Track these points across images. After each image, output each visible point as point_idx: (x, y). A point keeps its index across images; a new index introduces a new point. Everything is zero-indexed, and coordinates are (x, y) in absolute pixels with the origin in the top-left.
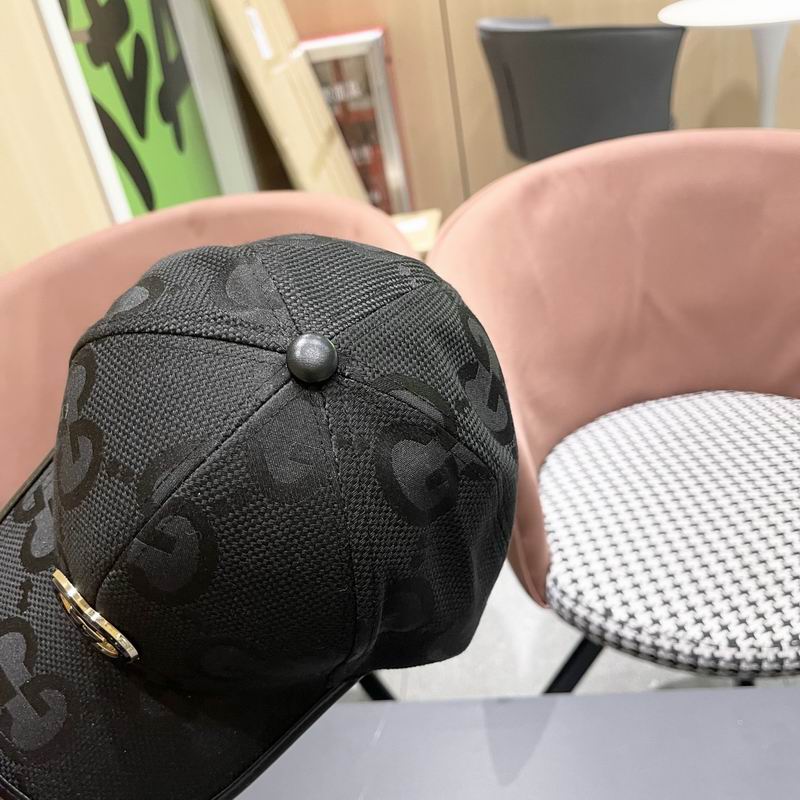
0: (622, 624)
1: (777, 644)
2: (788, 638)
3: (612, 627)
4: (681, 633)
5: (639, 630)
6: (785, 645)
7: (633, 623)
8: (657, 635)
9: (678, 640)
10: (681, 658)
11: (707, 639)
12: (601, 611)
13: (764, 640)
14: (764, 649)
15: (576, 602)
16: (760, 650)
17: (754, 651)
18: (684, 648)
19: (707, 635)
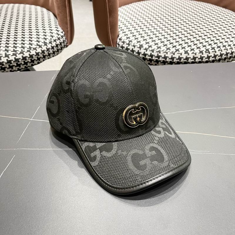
0: (146, 49)
1: (201, 52)
2: (205, 50)
3: (142, 51)
4: (168, 50)
5: (153, 51)
6: (204, 52)
7: (150, 49)
8: (159, 52)
9: (167, 53)
10: (168, 60)
11: (178, 52)
12: (139, 46)
13: (197, 51)
14: (197, 54)
15: (129, 44)
16: (196, 54)
17: (194, 55)
18: (169, 55)
19: (177, 50)
